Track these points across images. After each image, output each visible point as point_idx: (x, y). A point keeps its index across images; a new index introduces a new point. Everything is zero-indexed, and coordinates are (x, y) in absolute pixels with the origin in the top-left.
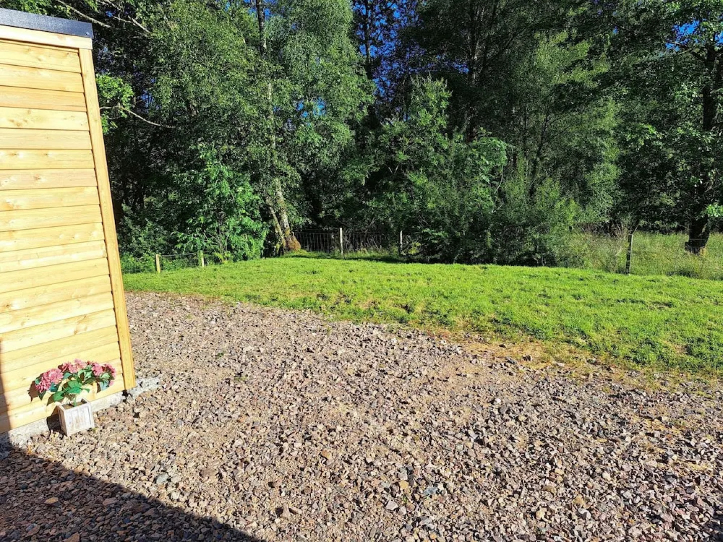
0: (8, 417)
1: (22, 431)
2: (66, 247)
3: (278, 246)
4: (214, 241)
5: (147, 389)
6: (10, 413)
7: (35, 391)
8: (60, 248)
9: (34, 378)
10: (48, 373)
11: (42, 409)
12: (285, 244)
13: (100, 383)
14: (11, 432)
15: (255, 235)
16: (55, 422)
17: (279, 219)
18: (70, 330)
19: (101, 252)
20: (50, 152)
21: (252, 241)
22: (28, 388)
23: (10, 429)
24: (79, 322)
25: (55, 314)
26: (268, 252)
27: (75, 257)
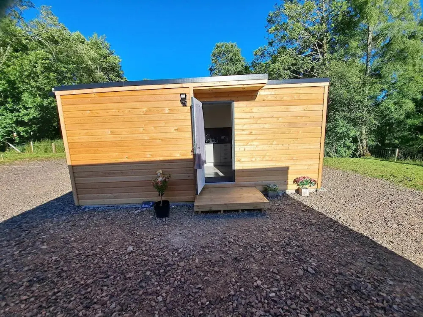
0: (287, 186)
1: (289, 191)
2: (310, 144)
3: (358, 154)
4: (330, 149)
5: (323, 191)
6: (288, 185)
7: (295, 181)
8: (308, 144)
9: (295, 178)
10: (299, 178)
11: (295, 187)
12: (362, 153)
13: (311, 185)
14: (287, 190)
15: (349, 148)
16: (298, 191)
17: (362, 143)
18: (306, 167)
19: (319, 147)
20: (311, 117)
21: (347, 151)
22: (293, 180)
23: (287, 189)
24: (309, 166)
25: (304, 162)
26: (354, 156)
27: (312, 147)
